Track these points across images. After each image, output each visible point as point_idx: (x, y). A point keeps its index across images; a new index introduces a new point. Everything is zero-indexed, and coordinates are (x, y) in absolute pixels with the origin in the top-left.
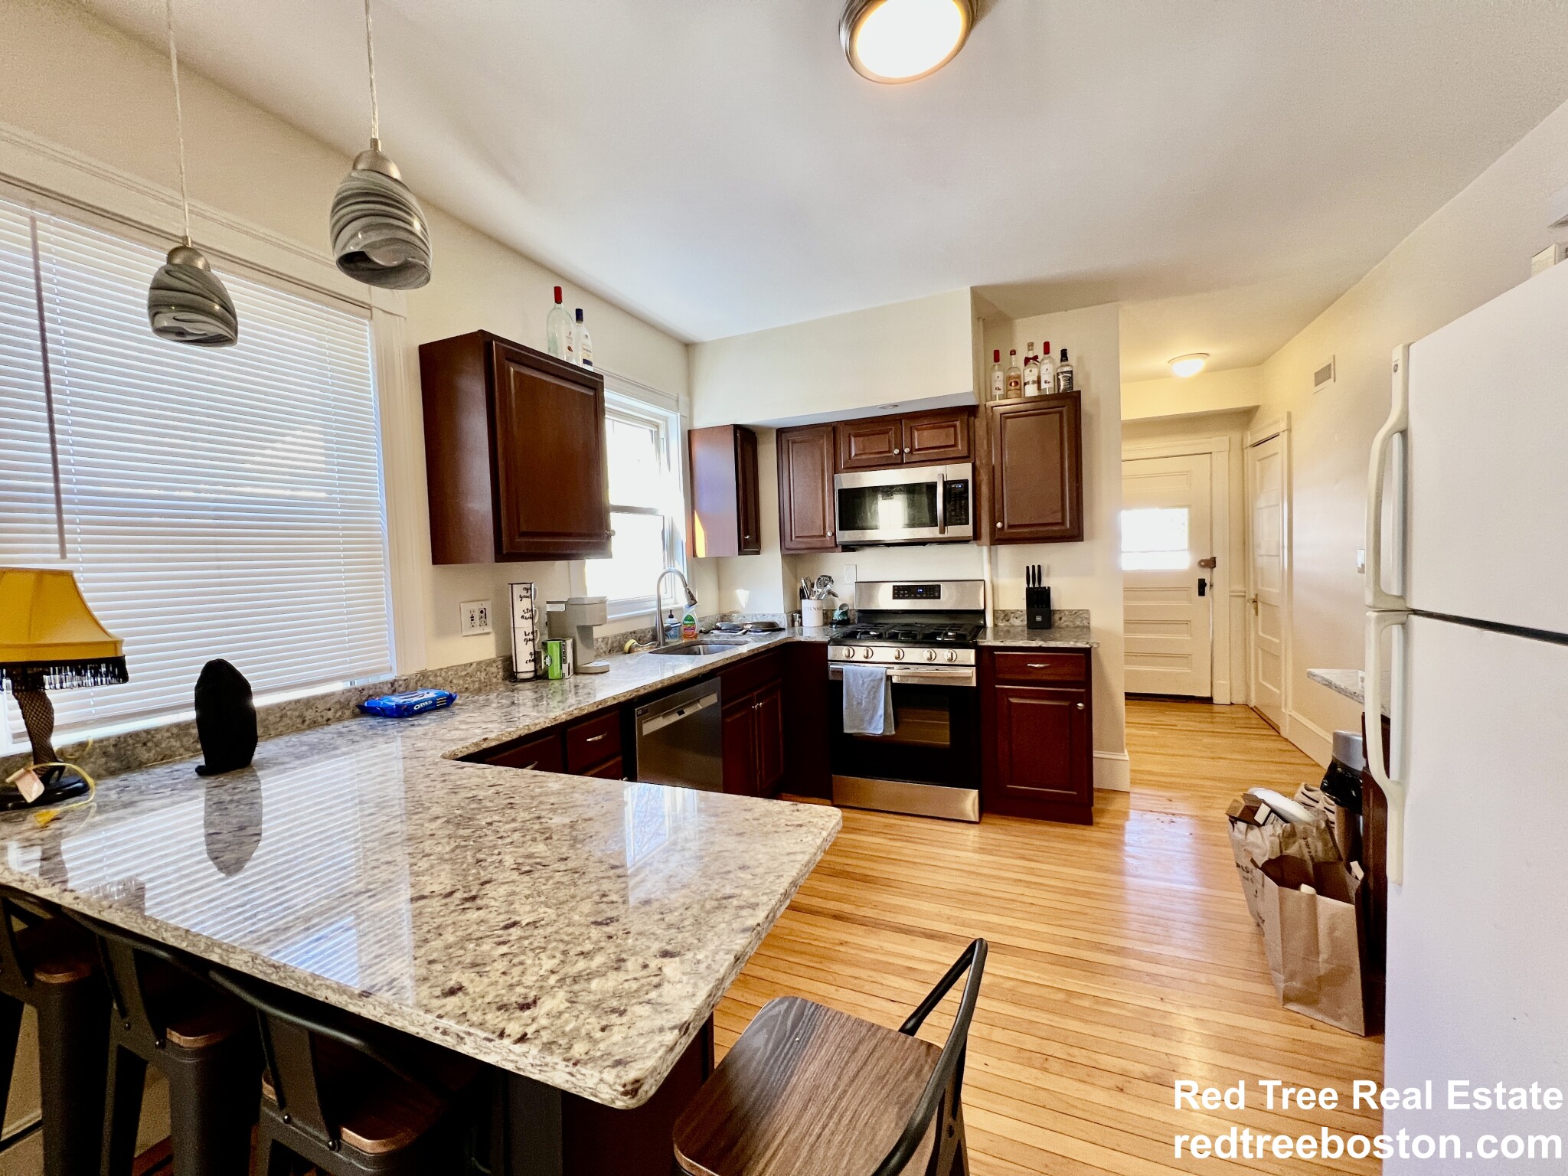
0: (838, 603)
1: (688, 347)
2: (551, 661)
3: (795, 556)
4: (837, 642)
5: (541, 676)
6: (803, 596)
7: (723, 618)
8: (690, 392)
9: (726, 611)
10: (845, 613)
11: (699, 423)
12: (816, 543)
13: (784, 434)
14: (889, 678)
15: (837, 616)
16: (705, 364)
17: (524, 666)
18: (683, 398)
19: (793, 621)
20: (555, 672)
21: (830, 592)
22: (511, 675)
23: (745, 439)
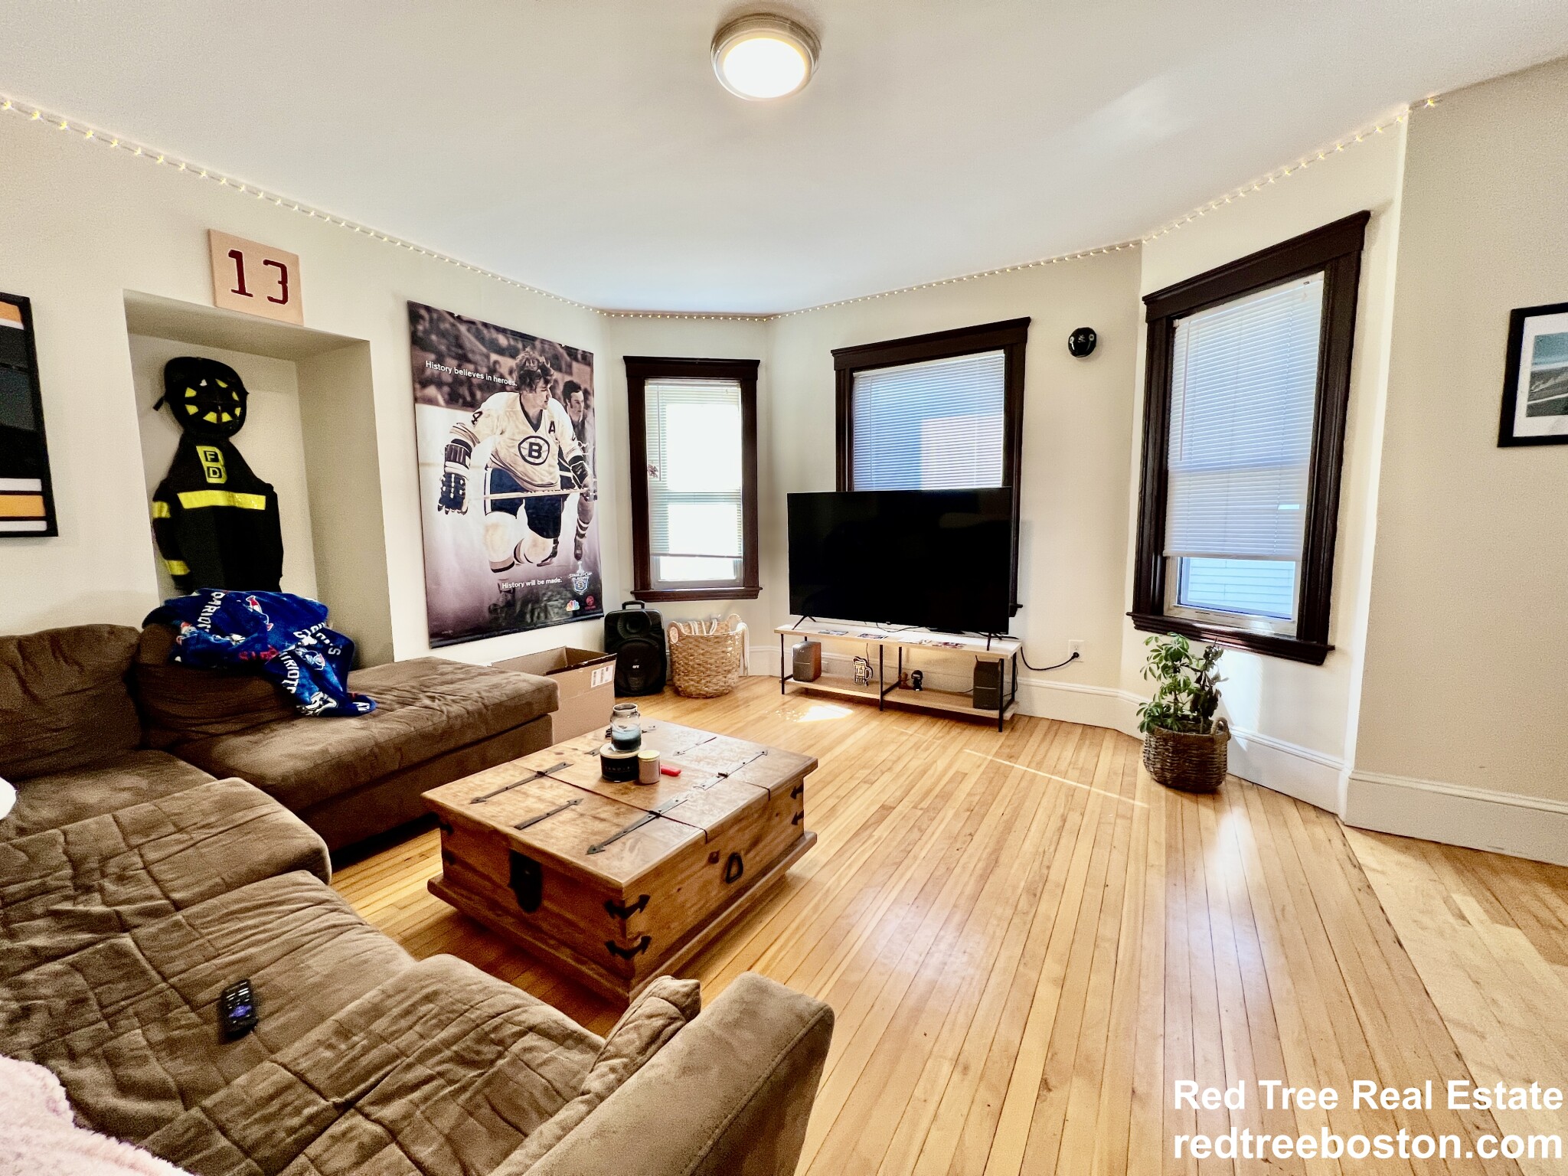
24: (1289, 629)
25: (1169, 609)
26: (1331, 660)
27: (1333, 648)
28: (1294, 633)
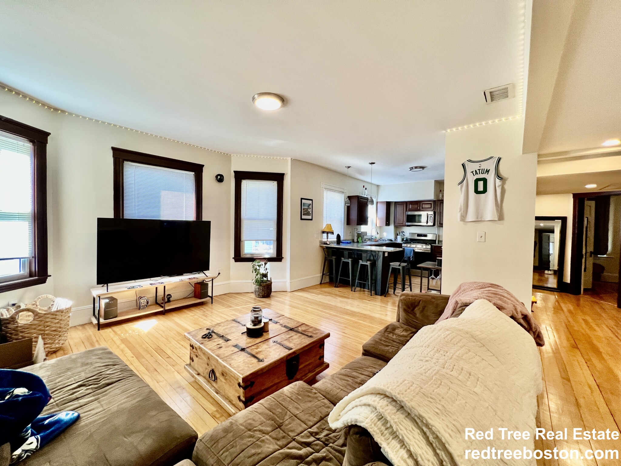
0: (405, 237)
1: (378, 186)
2: (360, 240)
3: (396, 227)
4: (404, 243)
5: (358, 242)
6: (398, 235)
7: (381, 238)
8: (378, 194)
9: (381, 237)
10: (407, 239)
11: (379, 201)
12: (402, 225)
13: (396, 203)
14: (414, 250)
15: (405, 239)
16: (381, 190)
17: (356, 240)
18: (376, 196)
19: (395, 240)
20: (360, 242)
21: (404, 235)
22: (353, 242)
23: (388, 204)
24: (275, 256)
25: (243, 255)
26: (283, 260)
27: (283, 258)
28: (276, 256)
